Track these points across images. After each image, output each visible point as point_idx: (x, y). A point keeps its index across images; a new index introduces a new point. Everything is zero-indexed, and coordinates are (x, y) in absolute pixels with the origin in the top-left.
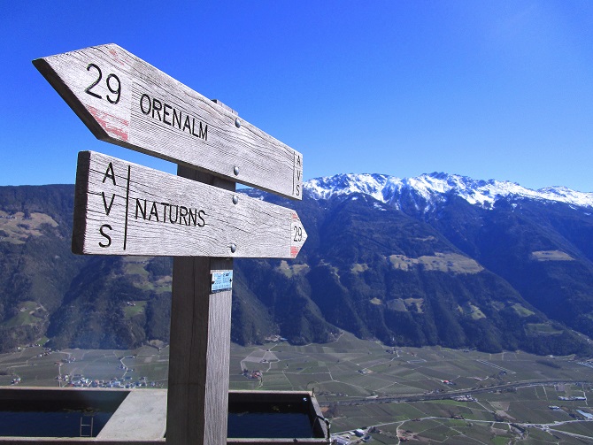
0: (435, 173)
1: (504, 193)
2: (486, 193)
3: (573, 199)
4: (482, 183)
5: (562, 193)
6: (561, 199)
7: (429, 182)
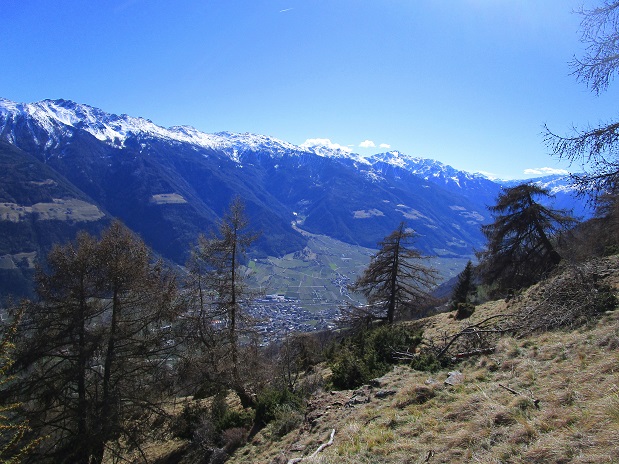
0: (61, 100)
1: (135, 130)
2: (118, 129)
3: (198, 140)
4: (114, 118)
5: (189, 132)
6: (187, 139)
7: (54, 110)
